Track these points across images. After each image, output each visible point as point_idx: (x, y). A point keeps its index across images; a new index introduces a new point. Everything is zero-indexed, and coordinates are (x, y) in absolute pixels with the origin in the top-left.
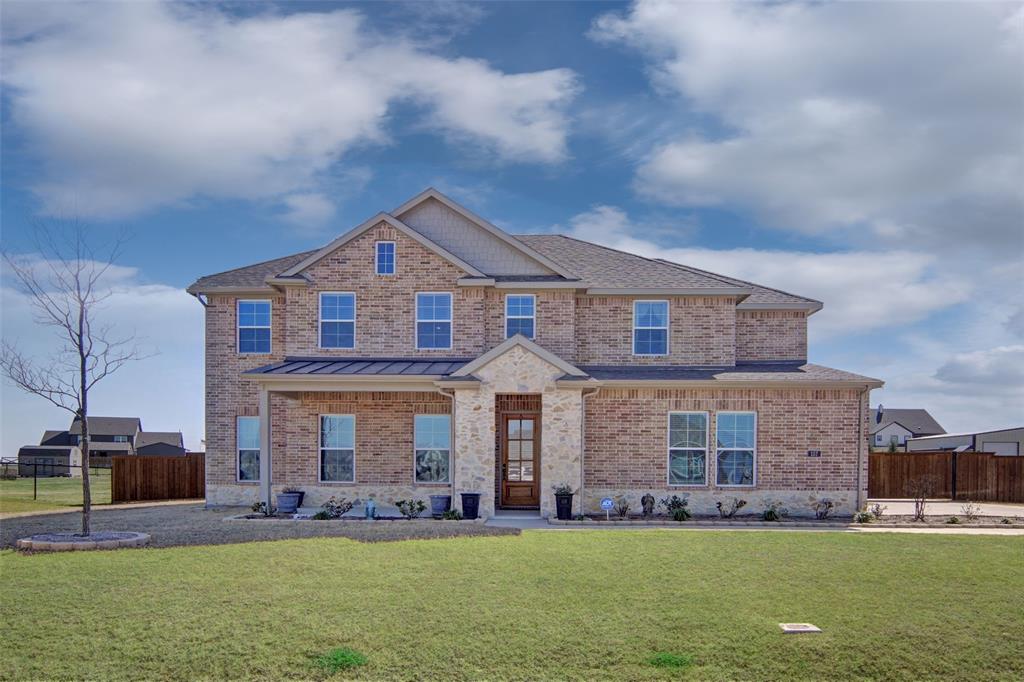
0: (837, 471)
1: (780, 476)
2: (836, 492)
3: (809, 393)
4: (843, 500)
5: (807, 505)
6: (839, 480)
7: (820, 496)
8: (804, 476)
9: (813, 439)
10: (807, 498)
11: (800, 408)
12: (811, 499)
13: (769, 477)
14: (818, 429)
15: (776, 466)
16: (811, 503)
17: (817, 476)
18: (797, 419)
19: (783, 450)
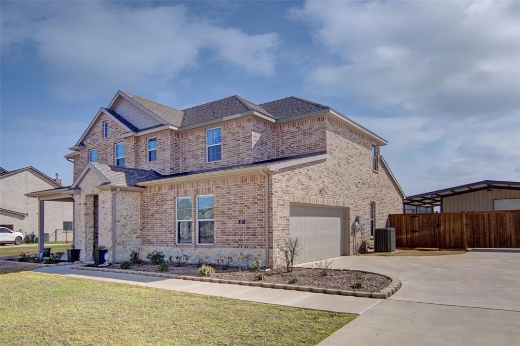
0: (254, 234)
1: (225, 238)
2: (254, 250)
3: (238, 179)
4: (259, 255)
5: (239, 258)
6: (256, 240)
7: (246, 252)
8: (237, 238)
9: (241, 211)
10: (239, 254)
11: (235, 190)
12: (241, 254)
13: (219, 239)
14: (244, 204)
15: (223, 231)
16: (241, 257)
17: (244, 237)
18: (232, 198)
19: (226, 220)
